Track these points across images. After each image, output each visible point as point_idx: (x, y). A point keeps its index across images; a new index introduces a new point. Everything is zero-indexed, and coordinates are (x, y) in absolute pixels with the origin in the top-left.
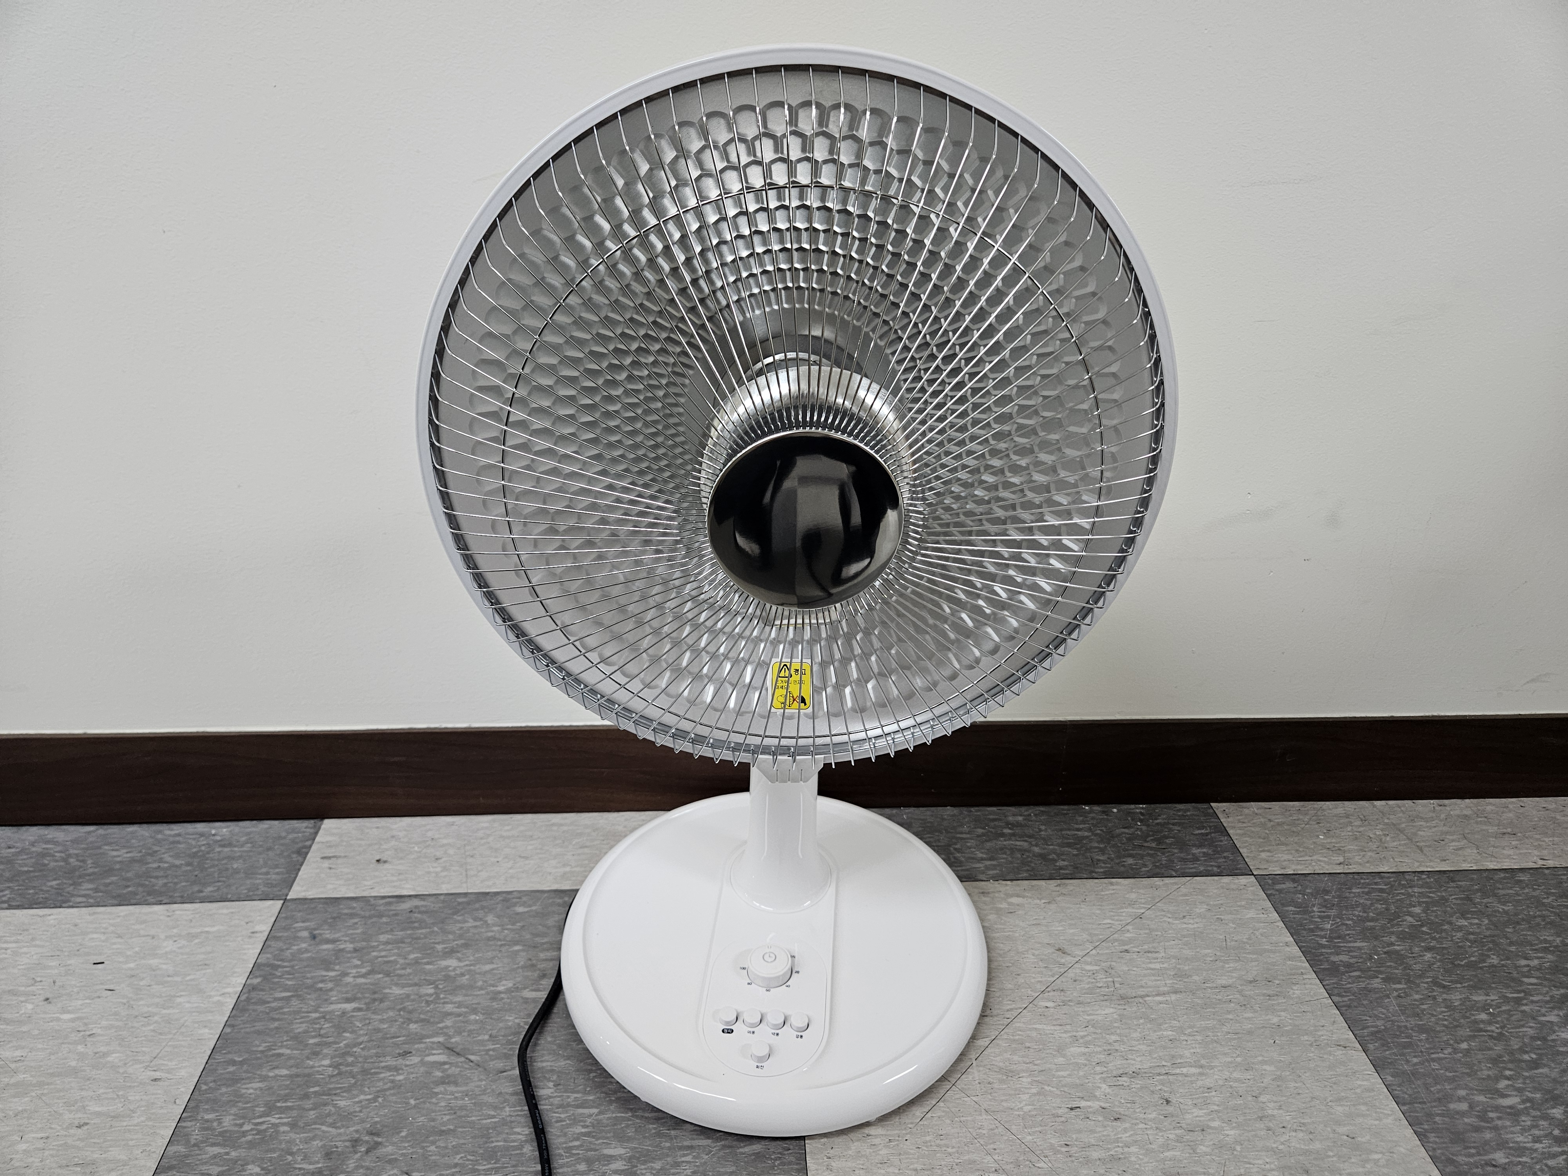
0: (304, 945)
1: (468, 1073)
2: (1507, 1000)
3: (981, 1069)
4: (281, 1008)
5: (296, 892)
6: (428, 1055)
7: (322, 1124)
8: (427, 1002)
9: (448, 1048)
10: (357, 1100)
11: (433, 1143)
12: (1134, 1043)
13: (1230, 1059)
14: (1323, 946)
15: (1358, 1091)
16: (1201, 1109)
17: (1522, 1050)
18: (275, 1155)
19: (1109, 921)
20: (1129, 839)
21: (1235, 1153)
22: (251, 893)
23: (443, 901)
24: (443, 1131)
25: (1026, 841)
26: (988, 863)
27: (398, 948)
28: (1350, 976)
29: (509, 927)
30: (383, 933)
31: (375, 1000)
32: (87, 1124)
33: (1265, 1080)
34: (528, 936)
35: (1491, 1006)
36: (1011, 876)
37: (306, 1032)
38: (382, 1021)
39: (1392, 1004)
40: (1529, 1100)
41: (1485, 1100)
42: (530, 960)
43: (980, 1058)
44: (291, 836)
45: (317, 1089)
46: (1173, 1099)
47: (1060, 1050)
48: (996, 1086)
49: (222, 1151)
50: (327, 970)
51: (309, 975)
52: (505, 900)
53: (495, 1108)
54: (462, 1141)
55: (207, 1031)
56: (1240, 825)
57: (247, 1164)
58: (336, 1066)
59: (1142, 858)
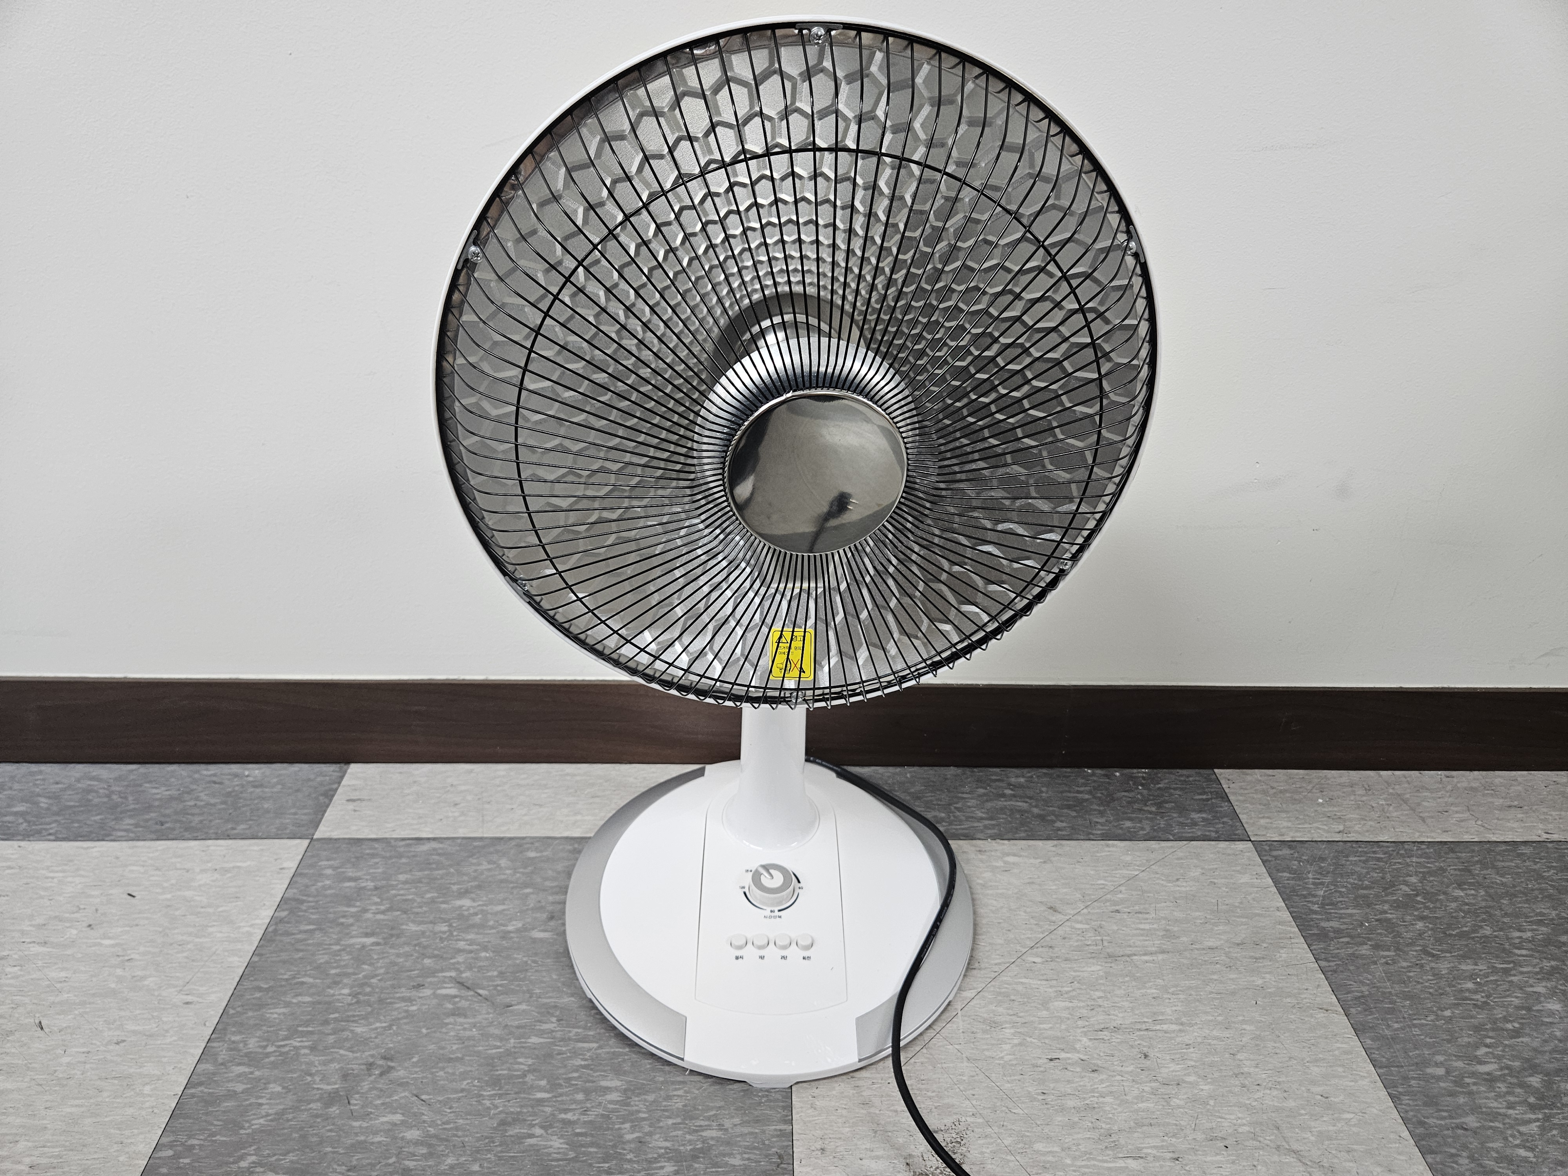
0: (328, 882)
1: (476, 1006)
2: (1495, 970)
3: (966, 1018)
4: (305, 940)
5: (323, 831)
6: (439, 988)
7: (340, 1048)
8: (441, 938)
9: (459, 983)
10: (373, 1027)
11: (443, 1069)
12: (1117, 999)
13: (1211, 1018)
14: (1316, 912)
15: (1337, 1052)
16: (1178, 1064)
17: (1506, 1019)
18: (295, 1075)
19: (1102, 882)
20: (1129, 802)
21: (1208, 1107)
22: (280, 832)
23: (460, 845)
24: (452, 1059)
25: (1026, 802)
26: (987, 822)
27: (416, 888)
28: (1338, 942)
29: (521, 870)
30: (401, 873)
31: (392, 936)
32: (124, 1041)
33: (1244, 1039)
34: (539, 880)
35: (1478, 976)
36: (1010, 836)
37: (327, 962)
38: (398, 955)
39: (1379, 971)
40: (1508, 1067)
41: (1462, 1065)
42: (539, 902)
43: (965, 1009)
44: (319, 779)
45: (336, 1015)
46: (1151, 1054)
47: (1045, 1004)
48: (979, 1036)
49: (247, 1070)
50: (349, 906)
51: (331, 910)
52: (519, 845)
53: (501, 1039)
54: (469, 1069)
55: (236, 959)
56: (1242, 791)
57: (269, 1083)
58: (354, 995)
59: (1140, 822)
